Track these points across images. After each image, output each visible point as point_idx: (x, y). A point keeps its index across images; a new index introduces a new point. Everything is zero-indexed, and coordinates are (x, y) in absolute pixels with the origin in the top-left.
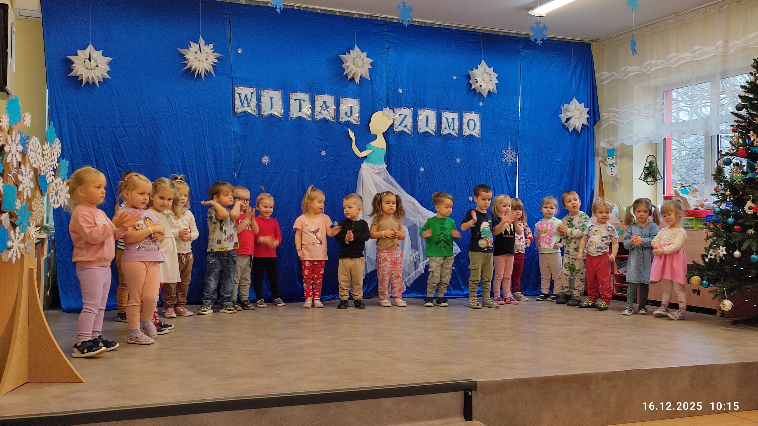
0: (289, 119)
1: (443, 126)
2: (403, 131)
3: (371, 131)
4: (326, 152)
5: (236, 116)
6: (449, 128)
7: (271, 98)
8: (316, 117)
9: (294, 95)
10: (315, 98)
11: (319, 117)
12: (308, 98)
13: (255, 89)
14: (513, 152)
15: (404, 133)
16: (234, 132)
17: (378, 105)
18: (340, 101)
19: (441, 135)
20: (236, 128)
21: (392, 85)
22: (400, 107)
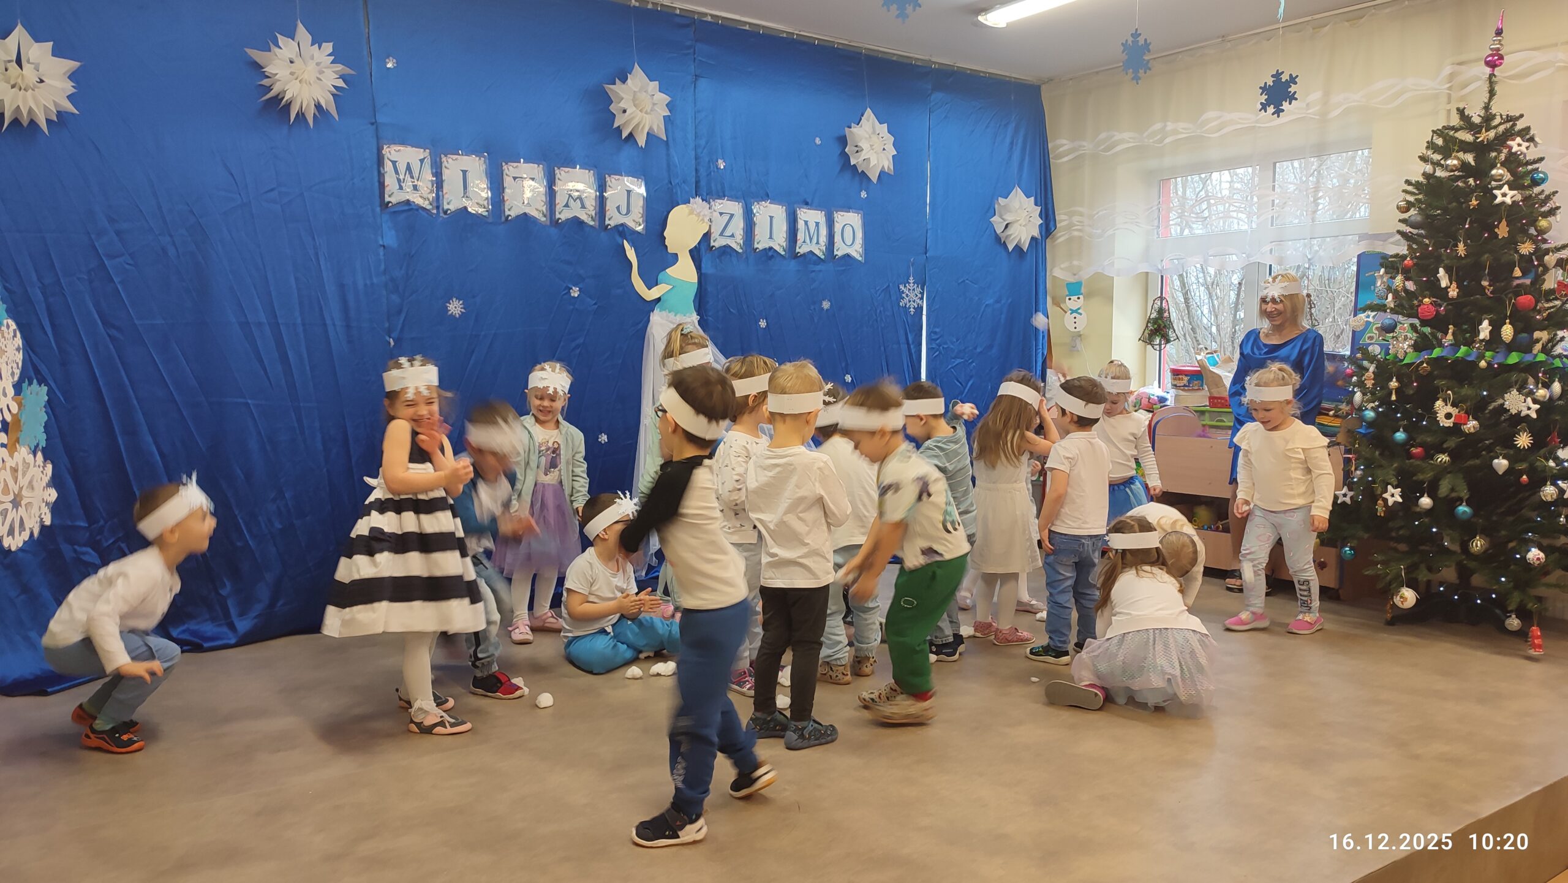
0: (503, 219)
1: (800, 236)
2: (727, 247)
3: (666, 246)
4: (580, 290)
5: (388, 210)
6: (811, 239)
7: (464, 172)
8: (558, 216)
9: (511, 168)
10: (555, 175)
11: (563, 215)
12: (542, 174)
13: (428, 151)
14: (918, 286)
15: (729, 250)
16: (384, 246)
17: (679, 192)
18: (605, 182)
19: (795, 256)
20: (390, 238)
21: (705, 151)
22: (721, 196)
